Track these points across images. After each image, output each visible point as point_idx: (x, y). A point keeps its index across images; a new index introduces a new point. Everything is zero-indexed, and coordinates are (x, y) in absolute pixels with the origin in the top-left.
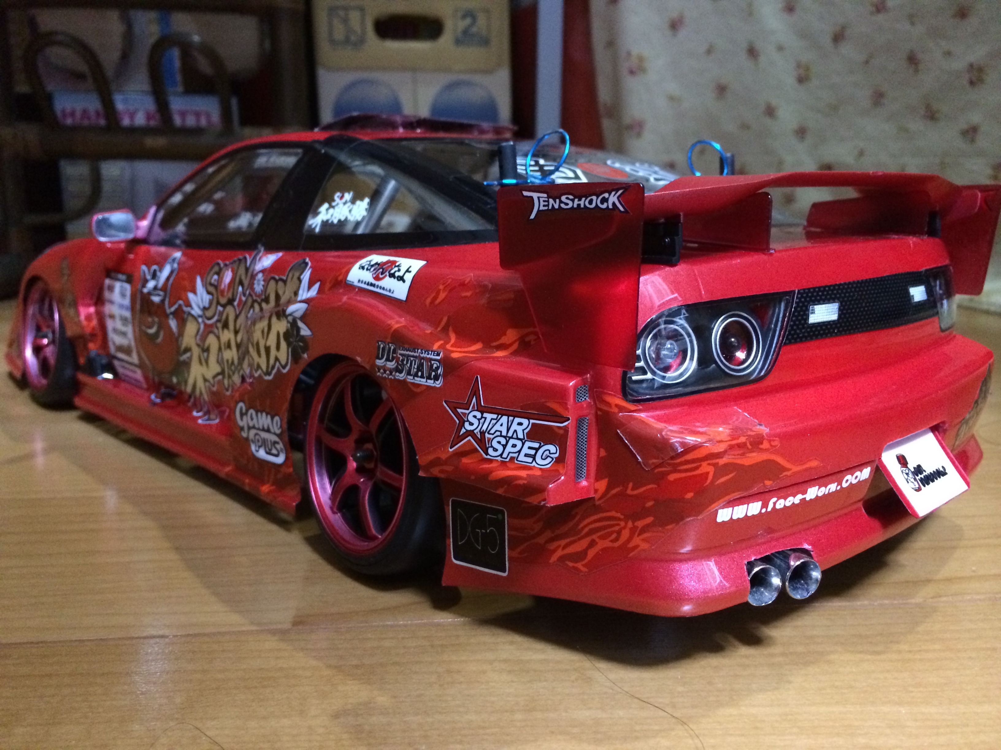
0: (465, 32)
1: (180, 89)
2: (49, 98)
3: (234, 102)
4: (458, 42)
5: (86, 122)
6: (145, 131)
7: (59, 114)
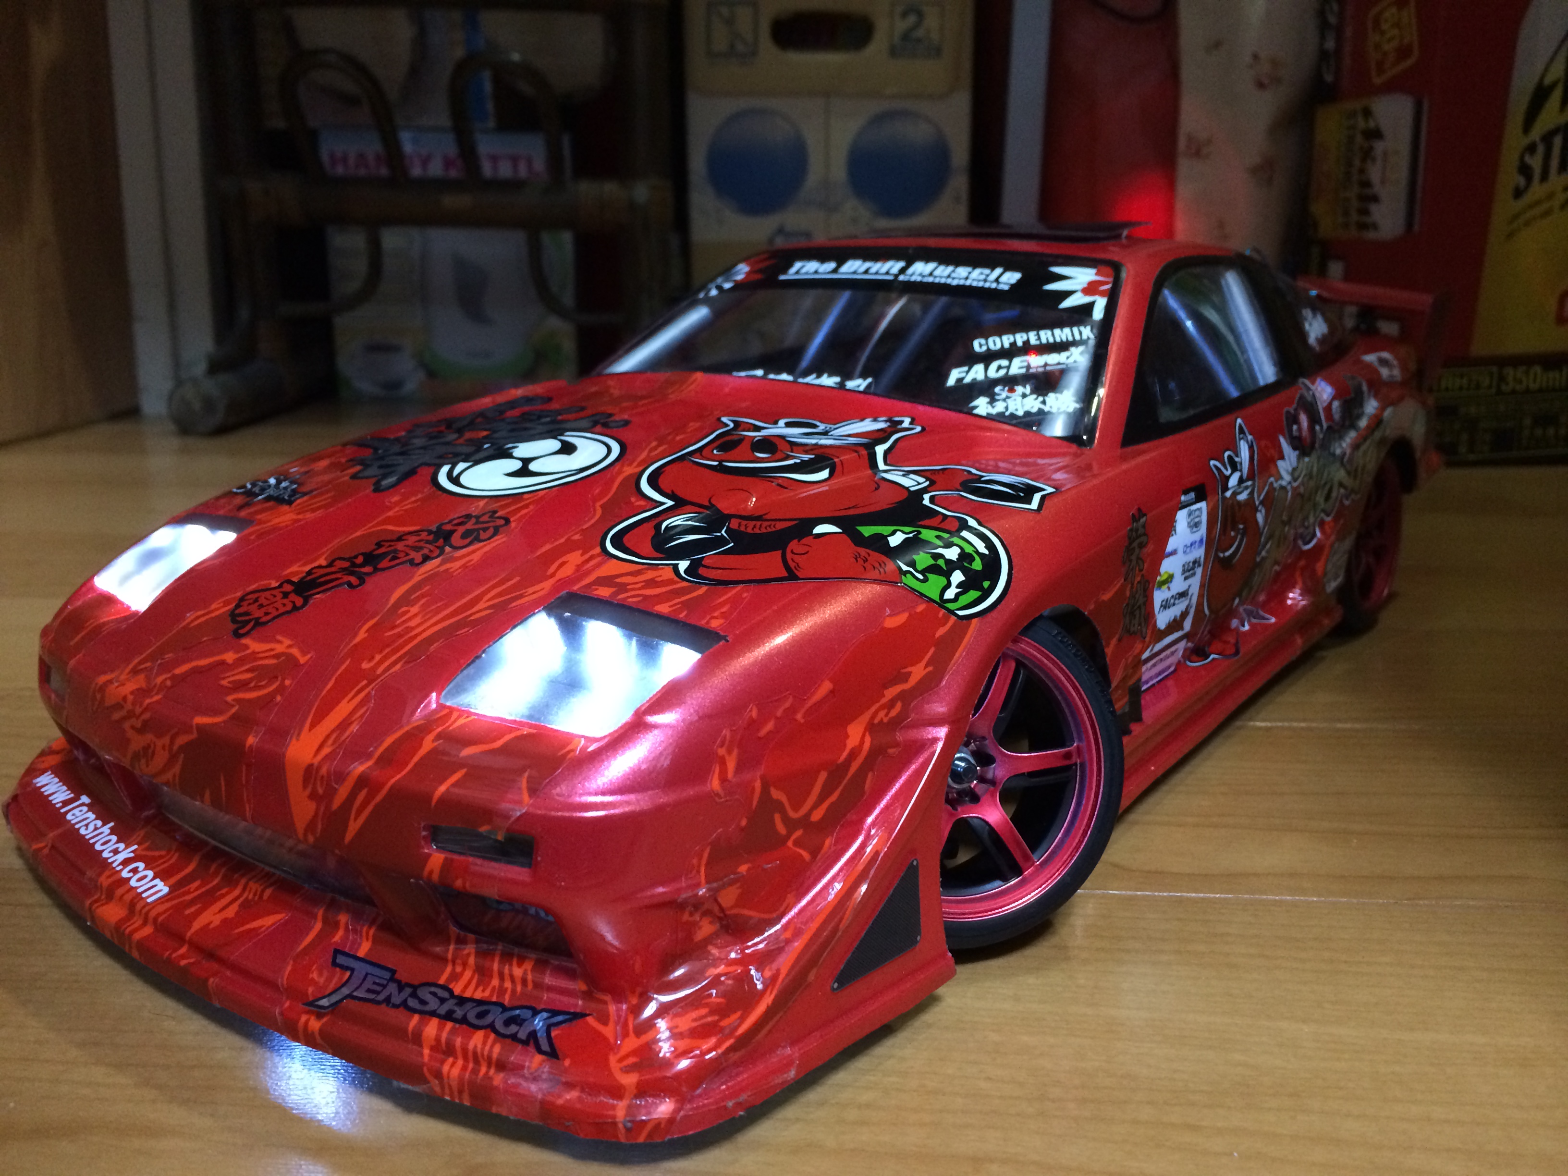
0: (906, 36)
1: (491, 124)
2: (313, 136)
3: (566, 142)
4: (894, 52)
5: (362, 172)
6: (442, 185)
7: (325, 158)
